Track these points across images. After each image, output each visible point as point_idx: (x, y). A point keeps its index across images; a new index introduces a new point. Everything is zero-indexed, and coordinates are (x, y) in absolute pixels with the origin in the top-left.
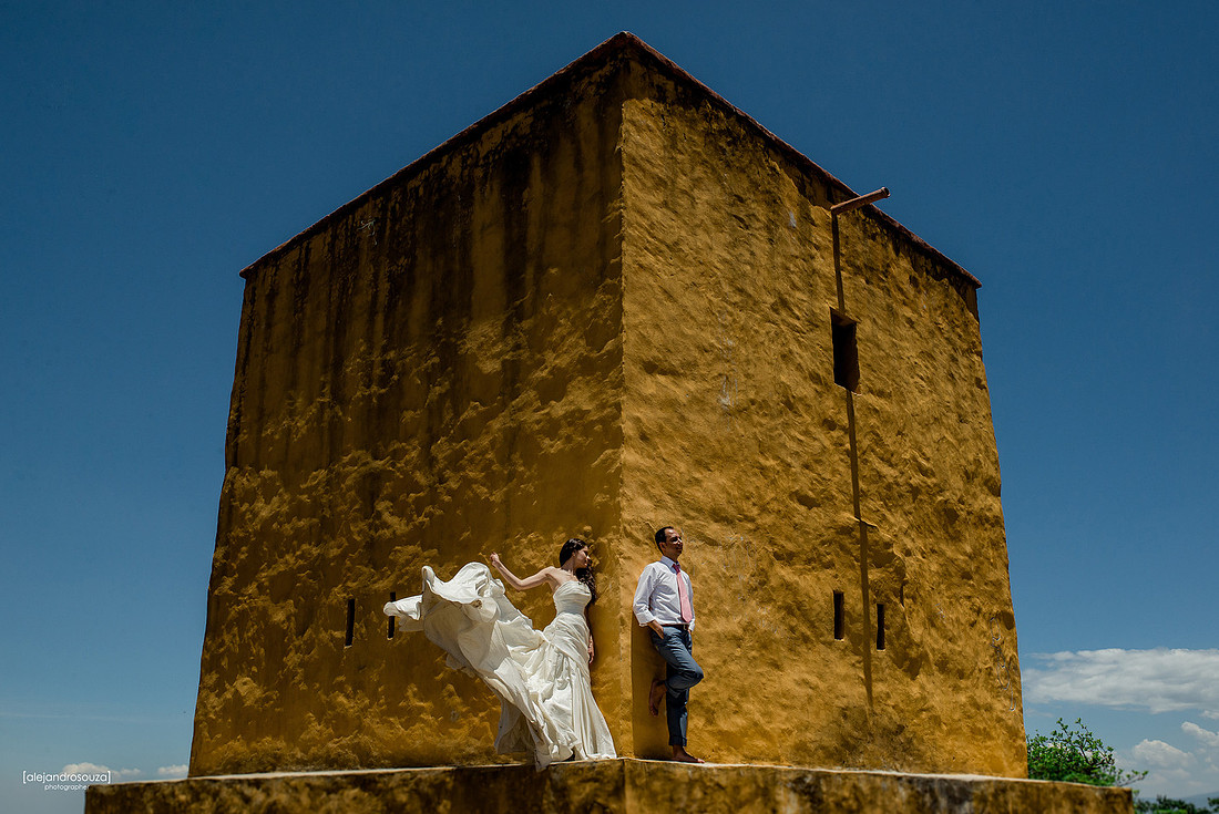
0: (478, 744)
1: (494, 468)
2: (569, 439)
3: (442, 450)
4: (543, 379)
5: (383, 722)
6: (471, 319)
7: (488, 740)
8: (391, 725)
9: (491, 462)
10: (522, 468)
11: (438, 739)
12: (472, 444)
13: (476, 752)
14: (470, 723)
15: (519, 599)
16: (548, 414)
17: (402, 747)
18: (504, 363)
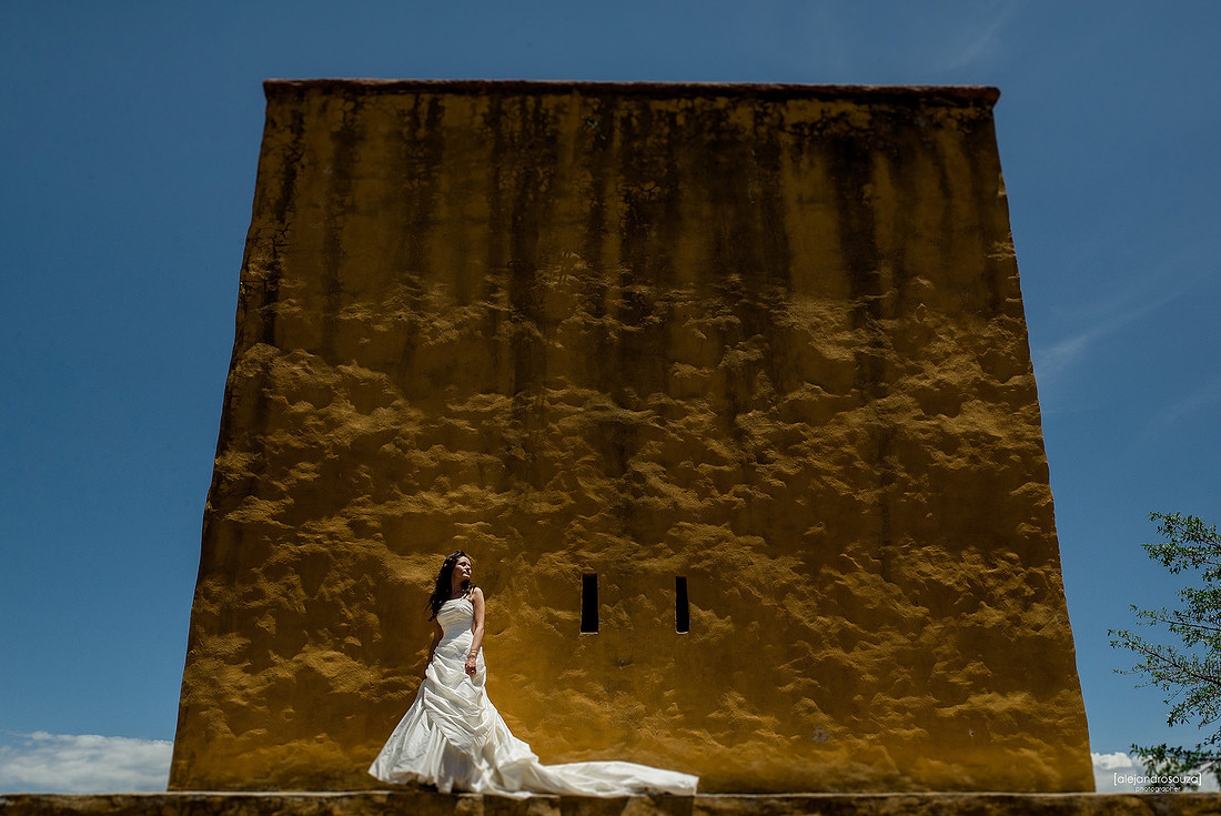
0: (870, 770)
1: (858, 464)
2: (973, 459)
3: (758, 425)
4: (924, 388)
5: (679, 736)
6: (790, 290)
7: (886, 766)
8: (697, 740)
9: (851, 458)
10: (904, 475)
11: (793, 762)
12: (816, 430)
13: (868, 779)
14: (850, 746)
15: (921, 615)
16: (938, 426)
17: (724, 768)
18: (858, 355)
